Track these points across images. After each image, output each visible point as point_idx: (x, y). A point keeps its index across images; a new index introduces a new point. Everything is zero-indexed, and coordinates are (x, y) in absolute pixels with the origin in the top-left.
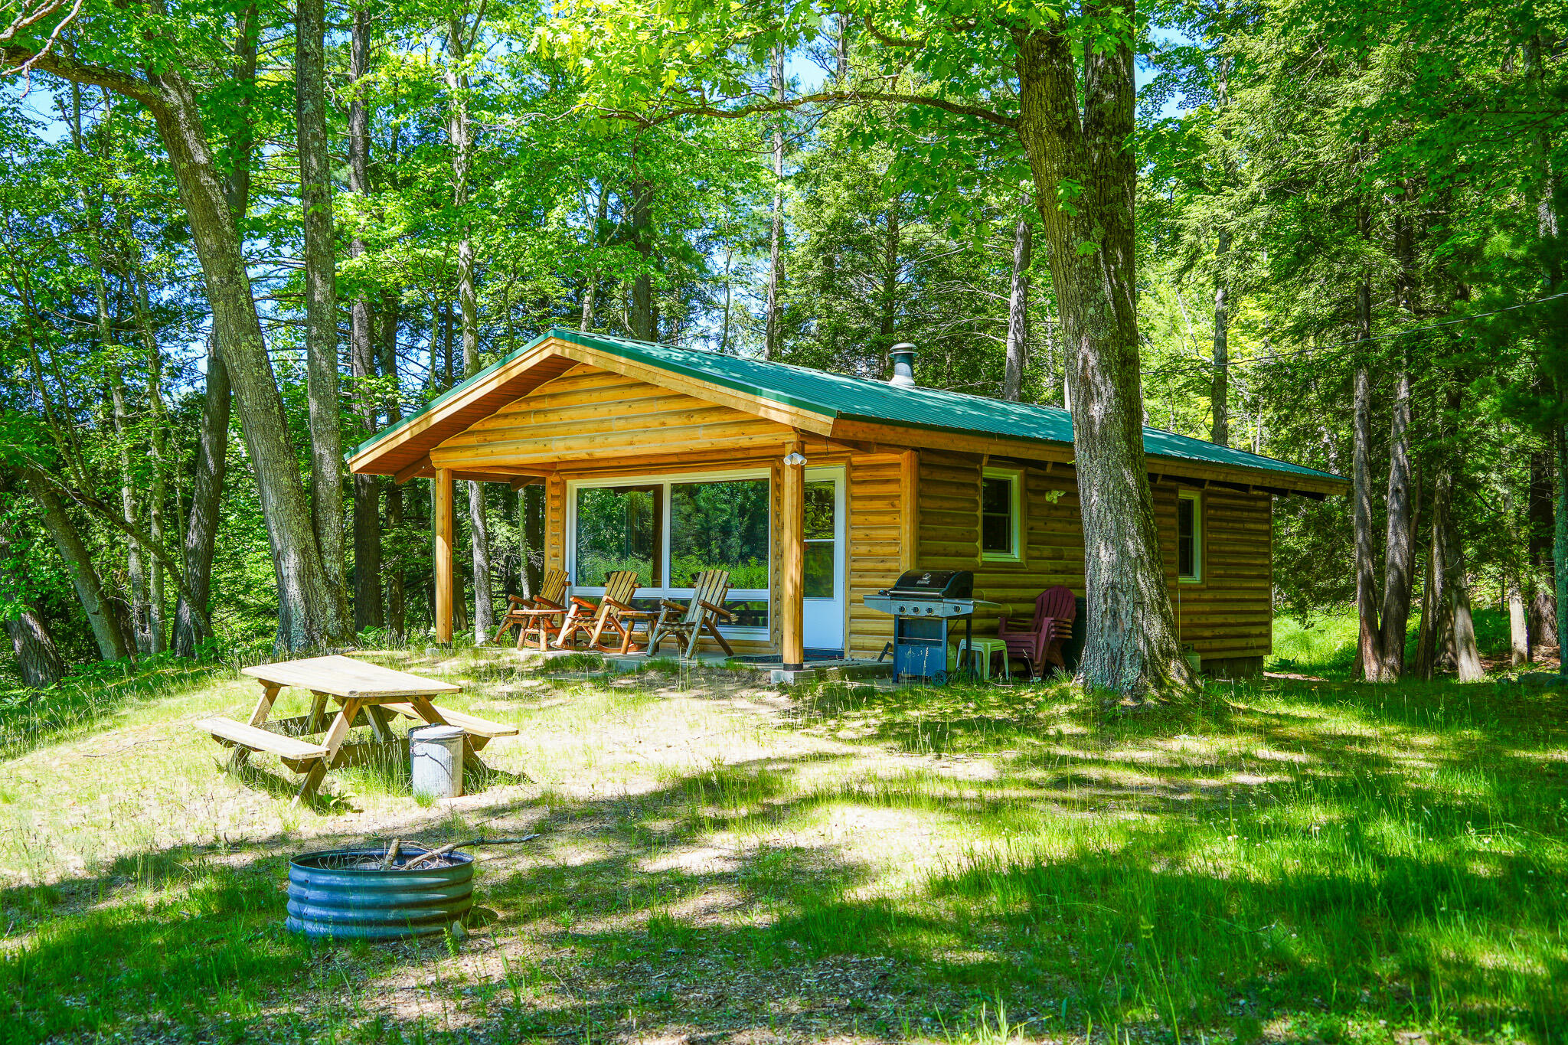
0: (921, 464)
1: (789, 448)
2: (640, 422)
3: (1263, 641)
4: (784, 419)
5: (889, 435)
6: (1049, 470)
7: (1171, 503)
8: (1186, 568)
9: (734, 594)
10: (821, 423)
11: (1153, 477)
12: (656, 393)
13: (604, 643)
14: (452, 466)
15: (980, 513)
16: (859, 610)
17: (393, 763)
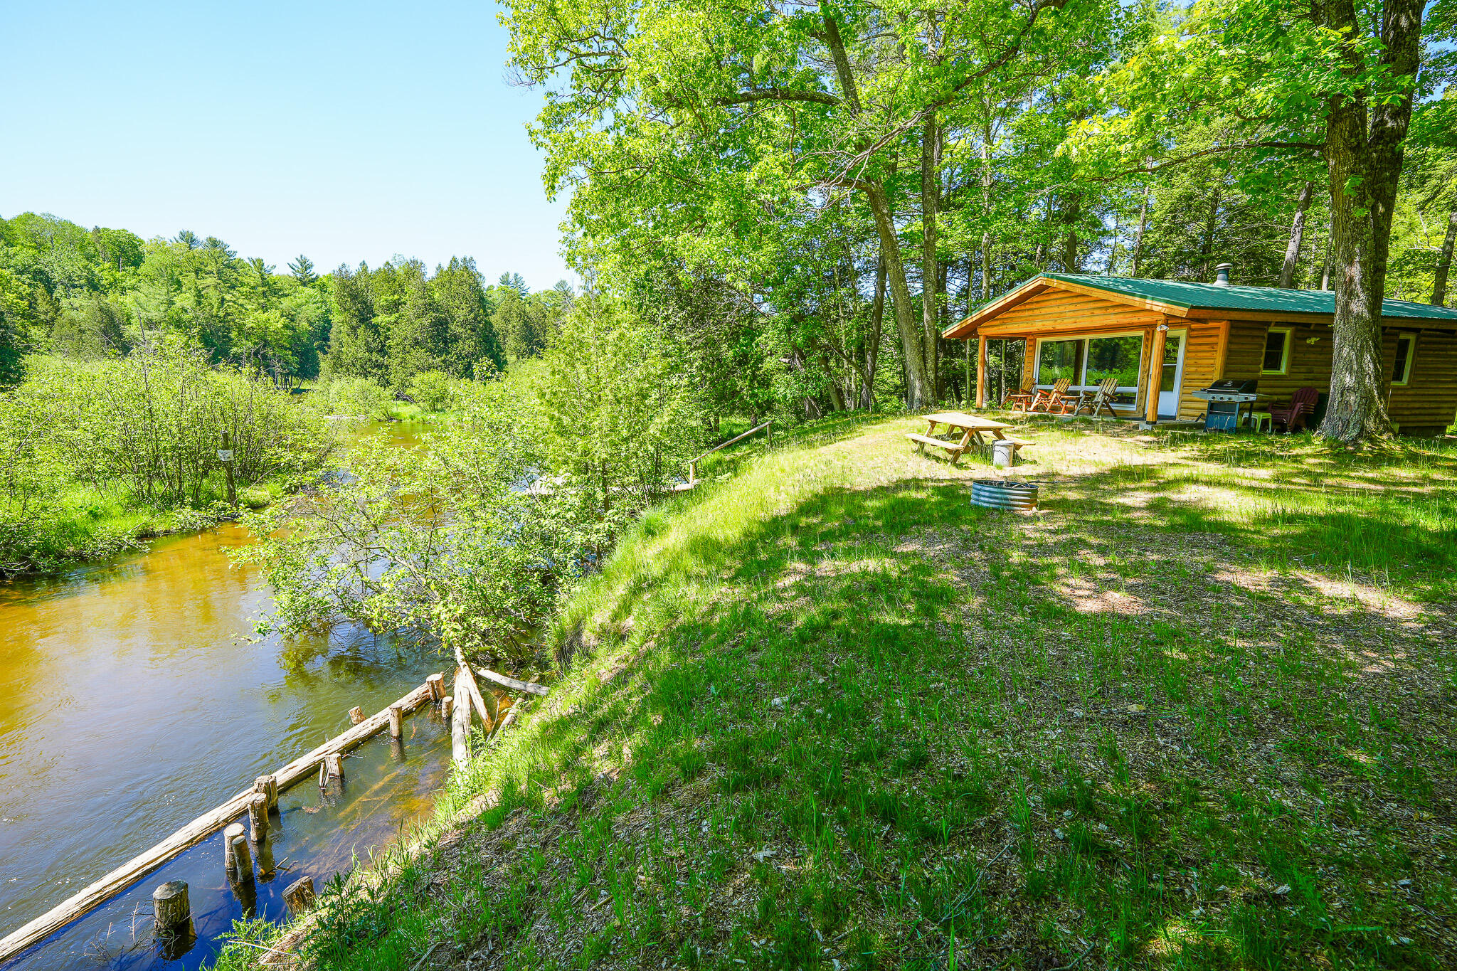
0: (1232, 327)
1: (1159, 323)
2: (1081, 313)
3: (1451, 418)
4: (1160, 310)
5: (1217, 314)
6: (1312, 328)
7: (1393, 341)
8: (1398, 377)
9: (1119, 389)
10: (1181, 311)
11: (1384, 328)
12: (1089, 299)
13: (1054, 409)
14: (987, 334)
15: (1264, 351)
16: (1186, 397)
17: (986, 453)
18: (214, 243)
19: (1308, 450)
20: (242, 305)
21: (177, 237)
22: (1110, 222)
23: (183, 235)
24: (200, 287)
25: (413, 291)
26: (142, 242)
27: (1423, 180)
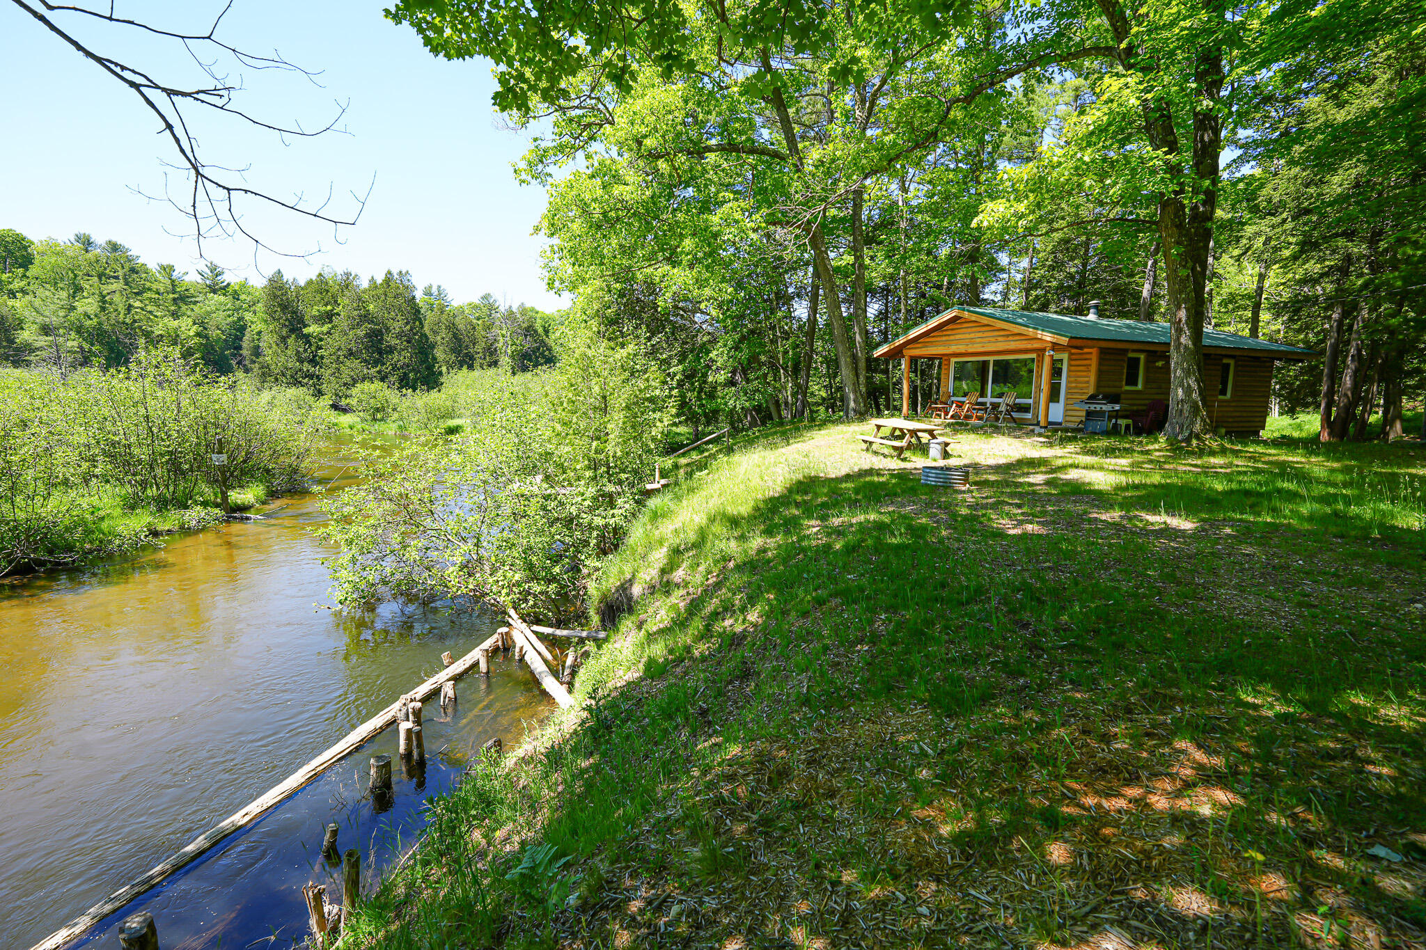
0: (1101, 353)
1: (1048, 349)
2: (987, 339)
3: (1262, 424)
4: (1049, 339)
5: (1090, 343)
6: (1156, 354)
7: (1216, 365)
8: (1223, 392)
9: (1018, 401)
10: (1064, 341)
11: (1205, 355)
13: (967, 417)
14: (909, 354)
15: (1125, 371)
16: (1069, 407)
17: (923, 449)
18: (114, 247)
19: (1157, 446)
20: (150, 312)
21: (73, 240)
22: (1003, 258)
23: (78, 238)
24: (105, 293)
25: (347, 302)
26: (32, 243)
27: (1238, 240)
